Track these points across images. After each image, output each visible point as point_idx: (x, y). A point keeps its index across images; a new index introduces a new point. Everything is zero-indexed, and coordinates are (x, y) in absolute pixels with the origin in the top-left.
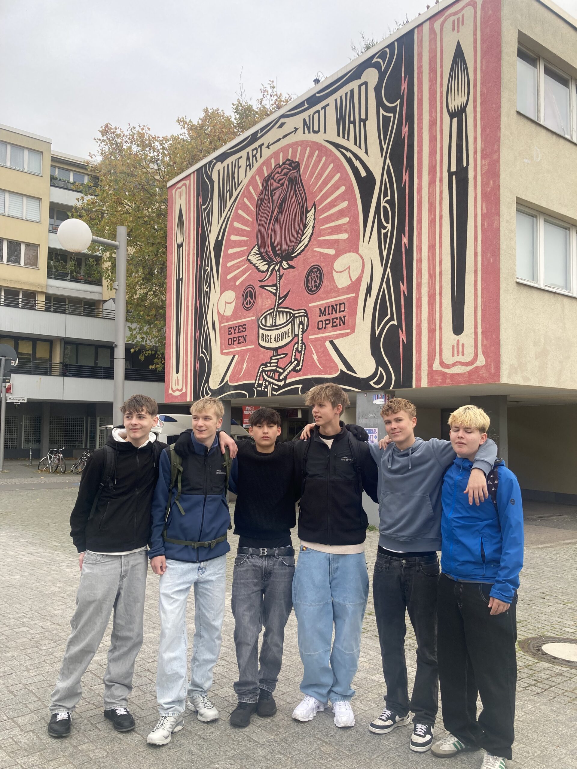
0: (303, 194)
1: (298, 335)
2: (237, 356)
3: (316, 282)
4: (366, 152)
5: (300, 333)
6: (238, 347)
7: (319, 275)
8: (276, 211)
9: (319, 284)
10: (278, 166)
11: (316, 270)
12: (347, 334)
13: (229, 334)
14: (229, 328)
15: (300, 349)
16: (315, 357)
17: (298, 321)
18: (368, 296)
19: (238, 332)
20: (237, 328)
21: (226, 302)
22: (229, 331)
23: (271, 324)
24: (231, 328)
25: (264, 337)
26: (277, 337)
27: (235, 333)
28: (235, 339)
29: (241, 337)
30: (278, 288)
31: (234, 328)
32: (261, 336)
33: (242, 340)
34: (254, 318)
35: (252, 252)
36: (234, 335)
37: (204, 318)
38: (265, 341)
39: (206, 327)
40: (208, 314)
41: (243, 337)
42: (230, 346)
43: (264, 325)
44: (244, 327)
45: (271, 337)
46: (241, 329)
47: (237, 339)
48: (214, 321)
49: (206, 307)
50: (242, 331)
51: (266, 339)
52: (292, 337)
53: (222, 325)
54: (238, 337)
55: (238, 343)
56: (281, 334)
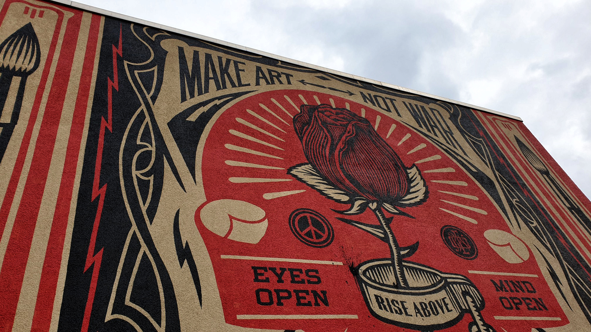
0: (389, 149)
1: (470, 312)
3: (463, 245)
5: (473, 308)
7: (465, 239)
8: (341, 145)
9: (472, 250)
10: (327, 105)
11: (456, 231)
13: (256, 280)
14: (254, 268)
17: (457, 289)
18: (558, 283)
20: (287, 273)
21: (231, 218)
22: (256, 274)
23: (394, 283)
24: (265, 269)
25: (385, 303)
26: (419, 307)
27: (280, 281)
28: (285, 294)
29: (307, 292)
30: (389, 233)
31: (273, 270)
32: (373, 299)
33: (310, 298)
34: (341, 264)
35: (300, 169)
36: (280, 286)
37: (134, 228)
38: (392, 312)
39: (144, 248)
40: (151, 224)
41: (315, 293)
42: (267, 308)
43: (375, 281)
44: (311, 273)
45: (406, 305)
46: (303, 276)
47: (293, 294)
48: (187, 243)
49: (144, 209)
50: (306, 282)
51: (393, 307)
52: (459, 314)
53: (223, 257)
54: (297, 292)
55: (299, 304)
56: (429, 303)
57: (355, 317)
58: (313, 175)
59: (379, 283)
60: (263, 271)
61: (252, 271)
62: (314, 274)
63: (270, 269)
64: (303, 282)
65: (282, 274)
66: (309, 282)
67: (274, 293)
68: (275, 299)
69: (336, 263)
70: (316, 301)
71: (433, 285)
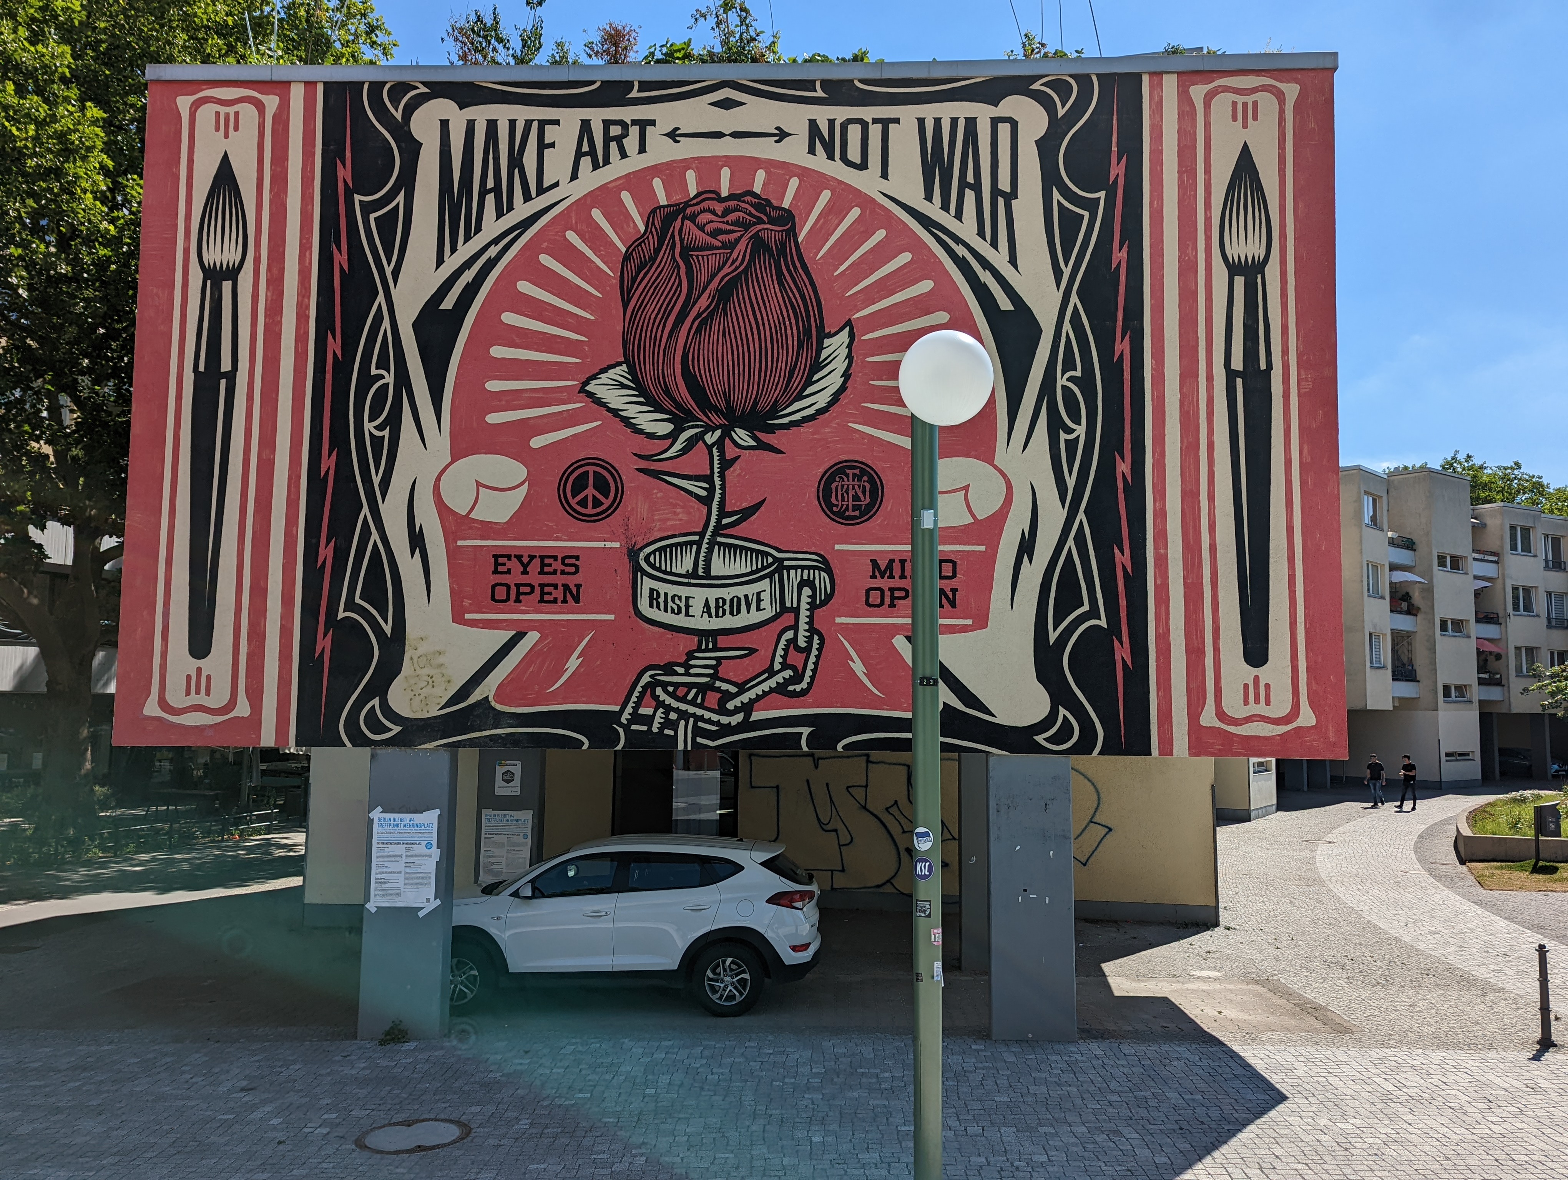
0: (808, 291)
1: (796, 611)
2: (532, 637)
3: (856, 498)
4: (1013, 261)
5: (804, 606)
6: (537, 612)
7: (868, 486)
8: (703, 302)
9: (870, 506)
10: (709, 194)
11: (857, 471)
12: (964, 629)
13: (495, 572)
14: (496, 557)
15: (802, 643)
16: (858, 667)
17: (795, 577)
18: (1026, 558)
19: (542, 572)
20: (537, 562)
21: (479, 484)
22: (497, 564)
23: (688, 571)
24: (509, 557)
25: (661, 600)
26: (712, 605)
27: (525, 572)
28: (528, 589)
29: (555, 586)
30: (718, 487)
31: (519, 557)
32: (646, 593)
33: (558, 594)
34: (617, 545)
35: (604, 378)
36: (524, 579)
37: (365, 510)
38: (666, 610)
39: (375, 536)
40: (383, 502)
41: (566, 587)
42: (501, 606)
43: (659, 569)
44: (567, 561)
45: (691, 601)
46: (557, 565)
47: (537, 590)
48: (421, 526)
49: (376, 480)
50: (559, 572)
51: (670, 604)
52: (774, 613)
53: (460, 543)
54: (542, 586)
55: (542, 601)
56: (732, 600)
57: (612, 617)
58: (623, 386)
59: (665, 572)
60: (505, 560)
61: (493, 560)
62: (573, 561)
63: (515, 556)
64: (555, 572)
65: (529, 562)
66: (563, 573)
67: (513, 587)
68: (513, 596)
69: (609, 545)
70: (565, 596)
71: (752, 573)
